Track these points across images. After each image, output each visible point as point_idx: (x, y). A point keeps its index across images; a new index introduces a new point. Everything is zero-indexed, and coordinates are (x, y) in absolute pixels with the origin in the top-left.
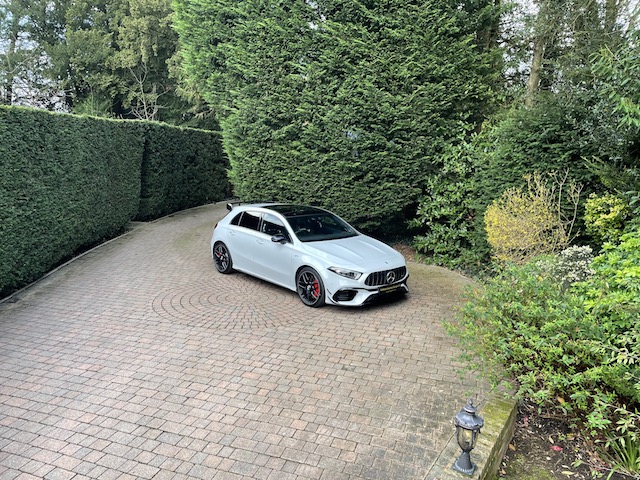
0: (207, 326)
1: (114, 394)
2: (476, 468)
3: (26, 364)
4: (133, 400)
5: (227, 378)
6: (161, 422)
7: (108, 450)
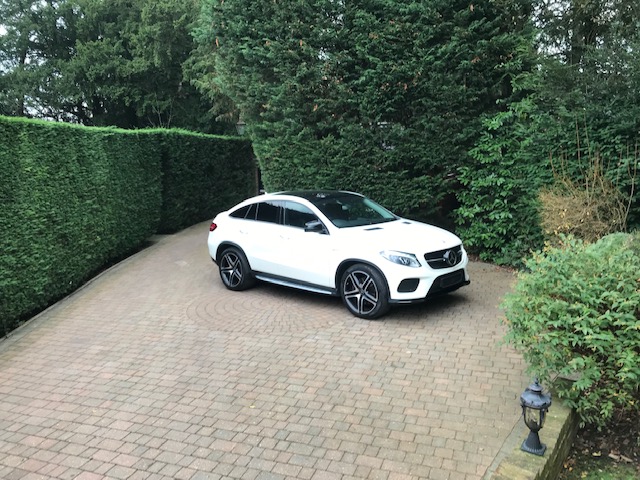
0: (246, 330)
1: (163, 397)
2: (546, 449)
3: (71, 372)
4: (181, 402)
5: (273, 378)
6: (211, 421)
7: (164, 447)
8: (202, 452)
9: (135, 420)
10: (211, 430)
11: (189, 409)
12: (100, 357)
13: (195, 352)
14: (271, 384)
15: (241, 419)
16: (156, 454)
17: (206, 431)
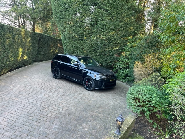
0: (51, 91)
4: (26, 109)
5: (54, 105)
6: (33, 115)
7: (17, 121)
8: (27, 124)
9: (11, 112)
10: (32, 118)
11: (27, 111)
12: (6, 93)
13: (34, 95)
14: (54, 107)
15: (41, 116)
16: (13, 123)
17: (31, 118)
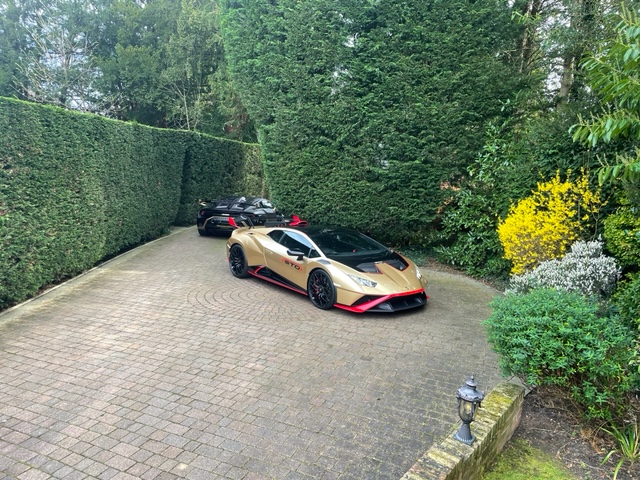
0: (237, 317)
1: (151, 368)
2: (476, 440)
3: (74, 340)
4: (168, 373)
8: (178, 418)
16: (136, 417)
